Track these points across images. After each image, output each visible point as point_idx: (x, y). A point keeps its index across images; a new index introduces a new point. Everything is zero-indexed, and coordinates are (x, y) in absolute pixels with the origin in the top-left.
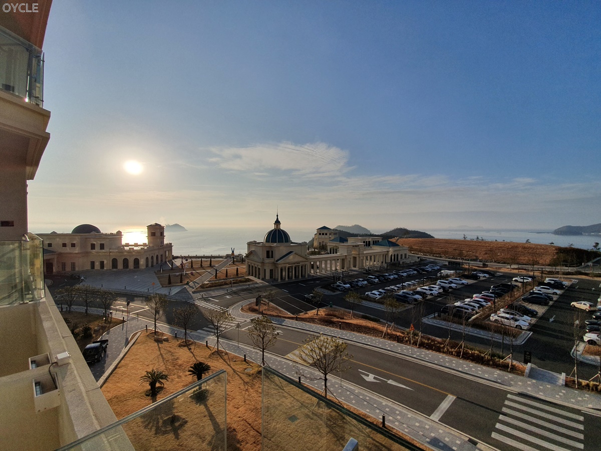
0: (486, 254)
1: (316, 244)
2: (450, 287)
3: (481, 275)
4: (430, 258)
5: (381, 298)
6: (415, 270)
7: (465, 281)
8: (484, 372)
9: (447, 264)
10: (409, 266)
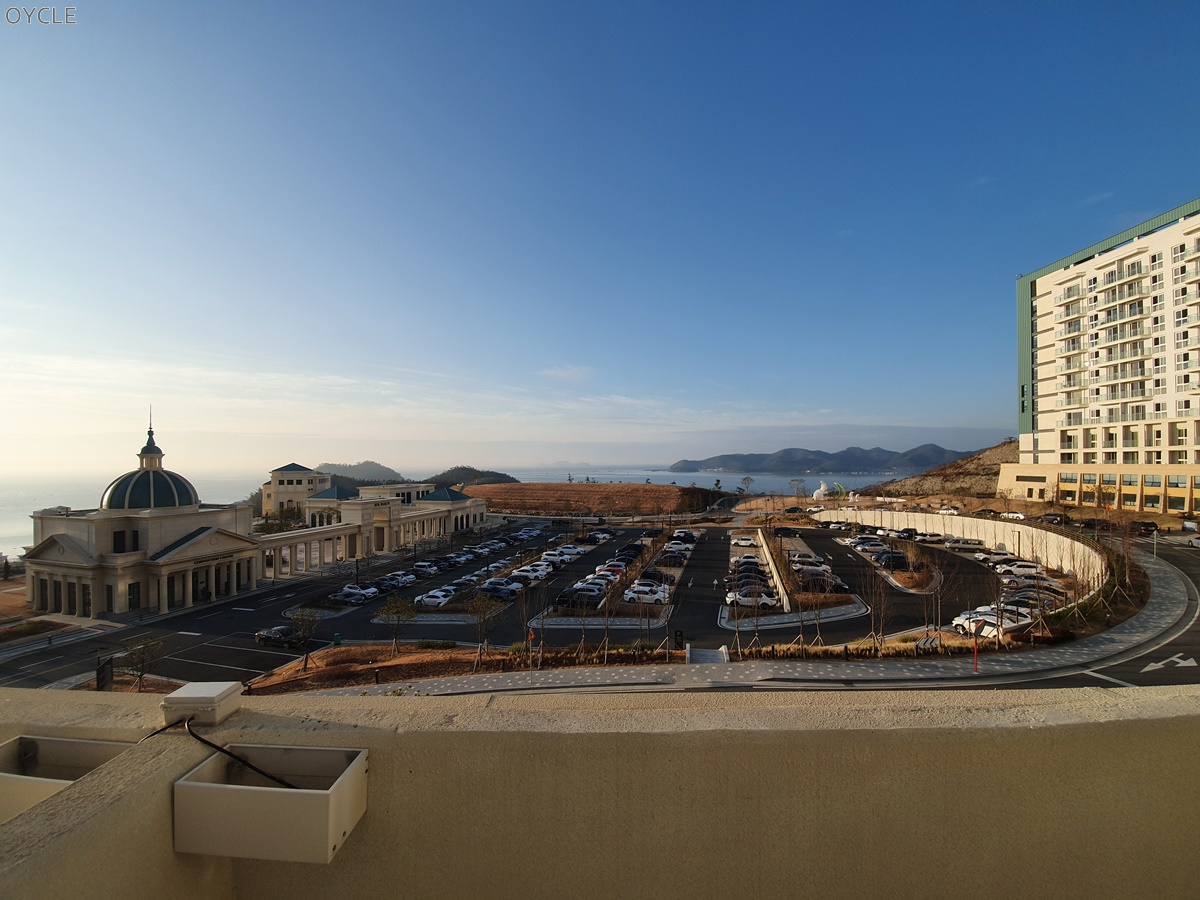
0: (601, 503)
1: (269, 507)
2: (563, 561)
3: (601, 536)
4: (522, 516)
5: (449, 602)
6: (502, 540)
7: (580, 549)
8: (640, 674)
9: (550, 524)
10: (491, 534)
